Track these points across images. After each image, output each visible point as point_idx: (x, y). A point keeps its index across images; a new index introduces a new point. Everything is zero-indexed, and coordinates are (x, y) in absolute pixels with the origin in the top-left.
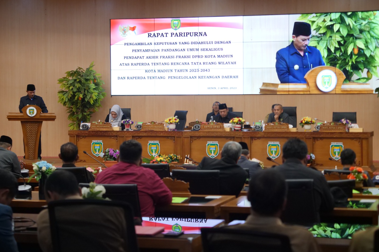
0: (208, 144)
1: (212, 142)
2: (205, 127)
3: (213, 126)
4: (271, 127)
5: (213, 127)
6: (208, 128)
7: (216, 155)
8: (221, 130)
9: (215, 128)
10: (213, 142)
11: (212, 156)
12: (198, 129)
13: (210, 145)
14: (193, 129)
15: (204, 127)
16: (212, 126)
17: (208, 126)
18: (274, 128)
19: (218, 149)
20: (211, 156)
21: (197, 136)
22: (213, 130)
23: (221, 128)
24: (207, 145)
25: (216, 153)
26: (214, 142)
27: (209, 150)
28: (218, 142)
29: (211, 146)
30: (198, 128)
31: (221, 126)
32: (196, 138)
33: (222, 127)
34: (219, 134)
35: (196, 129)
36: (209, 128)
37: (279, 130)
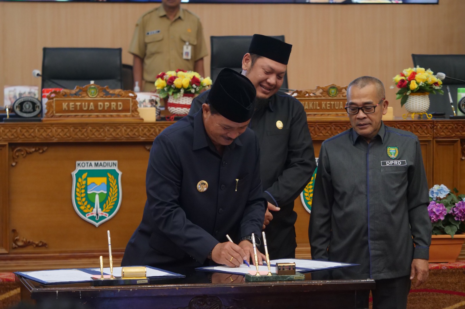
0: (81, 173)
1: (93, 163)
2: (65, 105)
3: (96, 102)
4: (311, 105)
5: (96, 106)
6: (76, 111)
7: (110, 213)
8: (125, 118)
9: (103, 111)
10: (99, 162)
11: (95, 215)
12: (30, 112)
13: (84, 176)
14: (10, 116)
15: (62, 105)
16: (92, 104)
17: (78, 104)
18: (323, 106)
19: (118, 188)
20: (89, 218)
21: (37, 141)
22: (97, 116)
23: (128, 111)
24: (74, 173)
25: (109, 205)
26: (102, 162)
27: (83, 195)
28: (116, 162)
29: (90, 180)
30: (31, 109)
31: (124, 102)
32: (33, 150)
33: (131, 104)
34: (123, 134)
35: (25, 115)
36: (81, 110)
37: (340, 113)
